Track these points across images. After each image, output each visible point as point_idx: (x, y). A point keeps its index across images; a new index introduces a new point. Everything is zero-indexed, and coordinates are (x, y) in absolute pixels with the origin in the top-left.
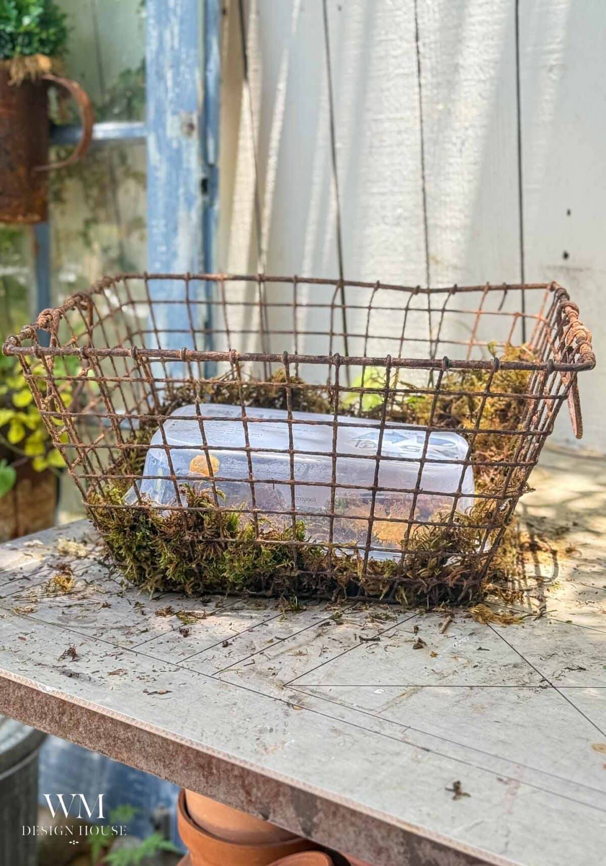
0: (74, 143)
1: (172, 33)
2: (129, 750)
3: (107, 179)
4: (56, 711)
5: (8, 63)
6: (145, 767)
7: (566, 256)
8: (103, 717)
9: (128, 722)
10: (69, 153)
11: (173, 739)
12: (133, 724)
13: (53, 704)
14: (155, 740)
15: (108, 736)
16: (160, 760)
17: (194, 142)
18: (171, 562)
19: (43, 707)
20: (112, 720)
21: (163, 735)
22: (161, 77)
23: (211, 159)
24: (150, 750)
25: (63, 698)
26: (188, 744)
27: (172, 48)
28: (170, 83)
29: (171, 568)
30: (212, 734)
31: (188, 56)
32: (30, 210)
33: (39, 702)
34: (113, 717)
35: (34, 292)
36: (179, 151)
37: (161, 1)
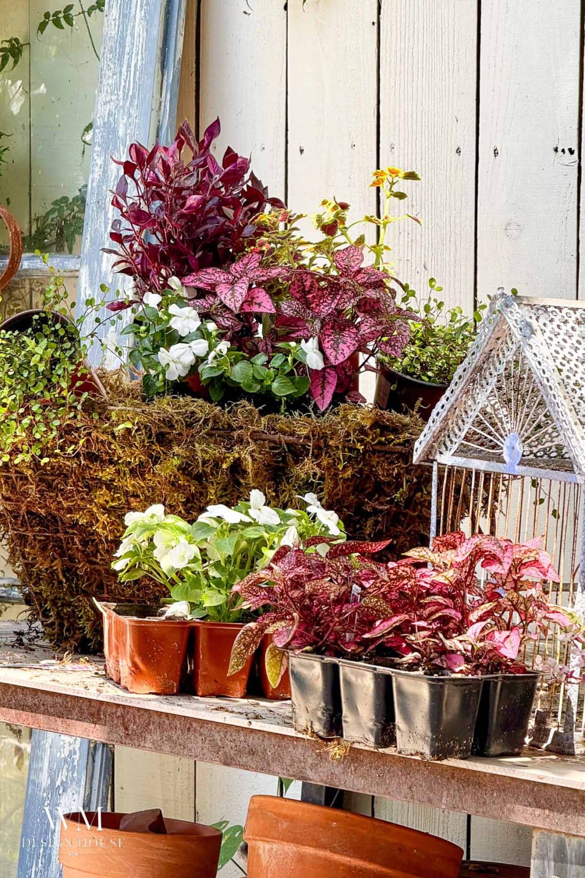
37: (110, 129)
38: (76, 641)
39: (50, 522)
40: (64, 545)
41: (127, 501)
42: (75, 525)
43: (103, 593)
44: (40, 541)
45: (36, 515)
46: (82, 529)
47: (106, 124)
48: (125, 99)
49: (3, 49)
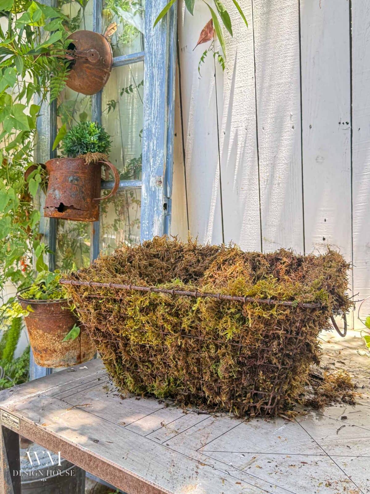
0: (112, 188)
1: (153, 143)
2: (121, 482)
3: (124, 203)
4: (87, 459)
5: (85, 155)
6: (128, 491)
7: (324, 239)
8: (109, 465)
9: (120, 469)
10: (109, 192)
11: (142, 480)
12: (123, 470)
13: (86, 456)
14: (133, 479)
15: (111, 474)
16: (136, 489)
17: (161, 188)
19: (81, 457)
20: (113, 467)
21: (137, 477)
22: (148, 161)
23: (168, 196)
24: (131, 483)
25: (91, 453)
26: (149, 483)
27: (153, 149)
28: (152, 164)
30: (161, 478)
32: (91, 216)
33: (80, 454)
34: (114, 465)
35: (92, 249)
36: (155, 192)
37: (149, 130)
43: (138, 369)
47: (148, 129)
48: (154, 118)
49: (109, 104)
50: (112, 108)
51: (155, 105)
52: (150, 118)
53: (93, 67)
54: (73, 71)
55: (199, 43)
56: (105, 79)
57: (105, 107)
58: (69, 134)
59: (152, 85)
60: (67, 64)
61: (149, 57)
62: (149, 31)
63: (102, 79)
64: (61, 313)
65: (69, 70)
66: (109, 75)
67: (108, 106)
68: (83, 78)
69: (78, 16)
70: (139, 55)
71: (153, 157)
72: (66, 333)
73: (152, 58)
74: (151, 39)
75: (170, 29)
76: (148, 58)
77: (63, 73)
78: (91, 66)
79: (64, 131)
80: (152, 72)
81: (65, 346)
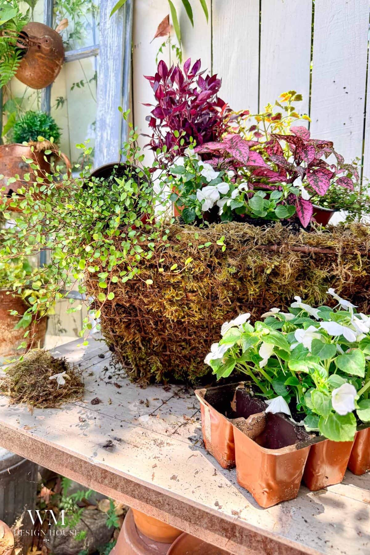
1: (107, 133)
4: (99, 475)
5: (36, 143)
13: (97, 471)
18: (158, 370)
22: (101, 151)
27: (107, 139)
28: (105, 154)
29: (159, 373)
31: (114, 143)
37: (103, 121)
38: (147, 379)
39: (131, 310)
40: (141, 324)
41: (186, 295)
42: (149, 312)
43: (166, 351)
44: (124, 322)
45: (123, 306)
46: (154, 315)
47: (101, 120)
48: (108, 109)
49: (58, 100)
50: (61, 104)
51: (109, 96)
52: (104, 109)
53: (46, 57)
54: (24, 59)
55: (156, 37)
56: (56, 71)
57: (53, 102)
58: (19, 122)
59: (106, 76)
60: (19, 52)
61: (104, 49)
62: (104, 25)
63: (54, 72)
64: (11, 301)
65: (20, 57)
66: (60, 68)
67: (57, 102)
68: (35, 68)
69: (27, 15)
70: (93, 48)
71: (107, 147)
72: (16, 322)
73: (107, 50)
74: (106, 32)
75: (126, 22)
76: (103, 51)
77: (14, 60)
78: (43, 55)
79: (13, 119)
80: (107, 64)
81: (15, 335)
